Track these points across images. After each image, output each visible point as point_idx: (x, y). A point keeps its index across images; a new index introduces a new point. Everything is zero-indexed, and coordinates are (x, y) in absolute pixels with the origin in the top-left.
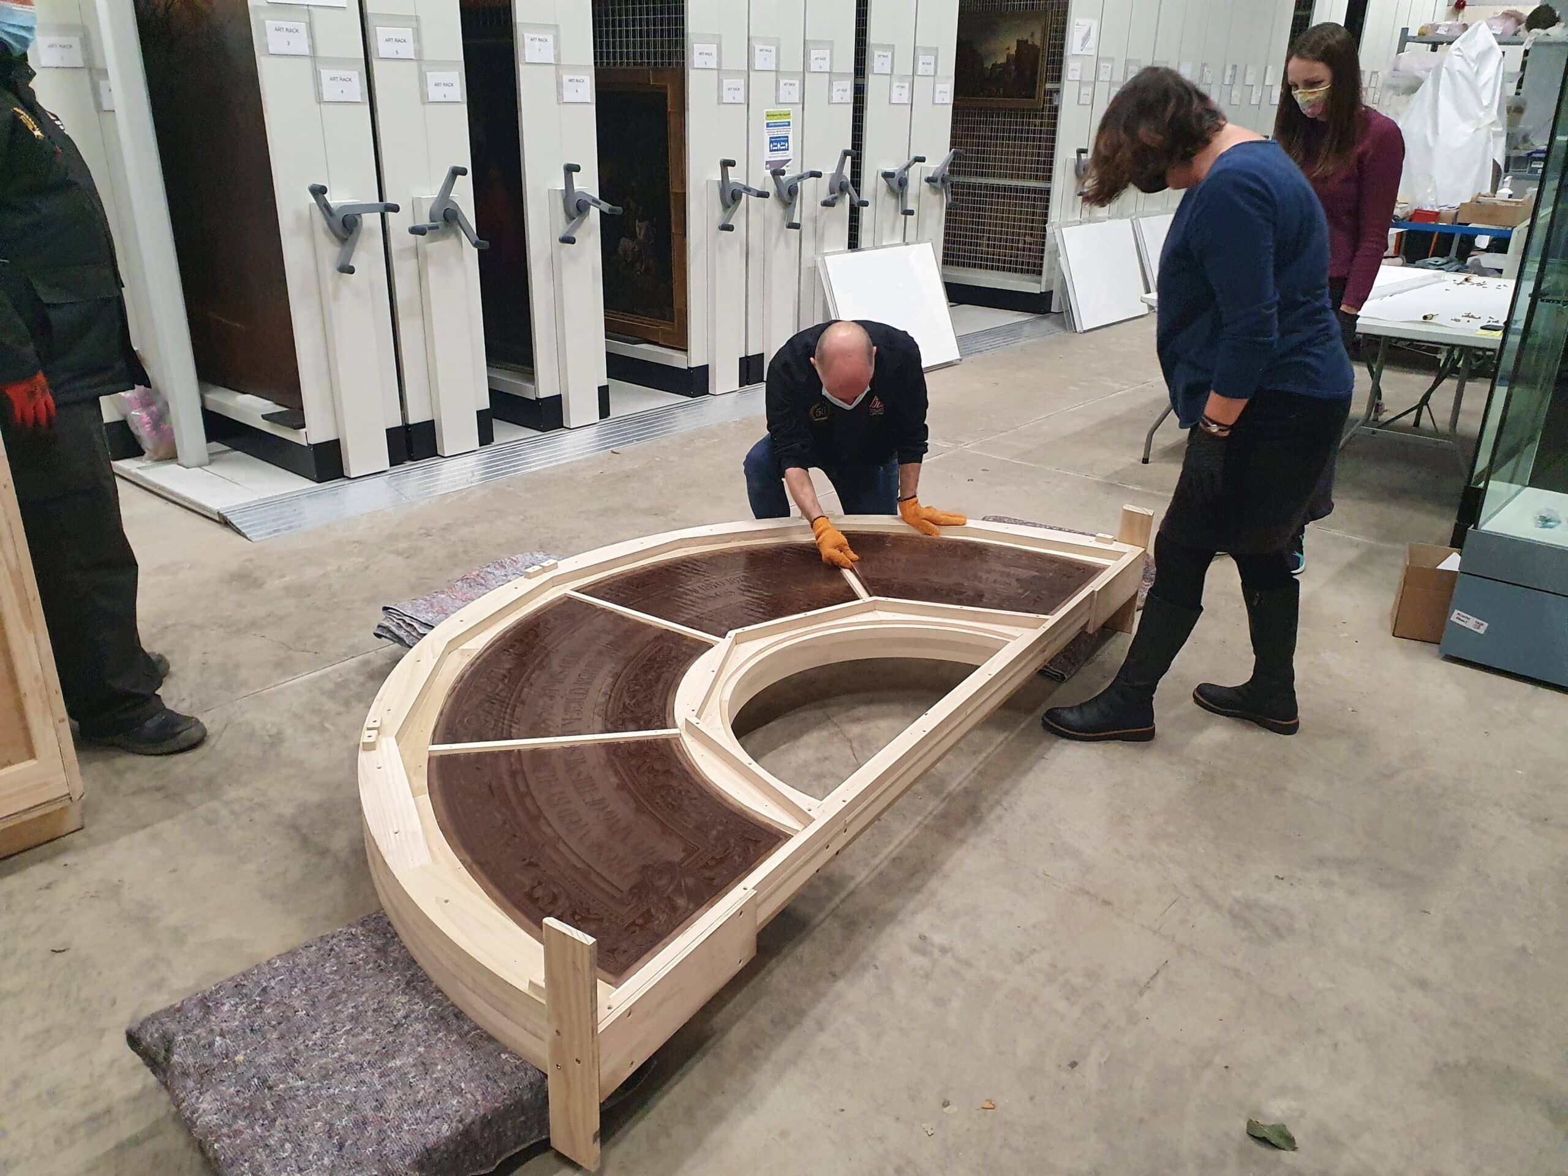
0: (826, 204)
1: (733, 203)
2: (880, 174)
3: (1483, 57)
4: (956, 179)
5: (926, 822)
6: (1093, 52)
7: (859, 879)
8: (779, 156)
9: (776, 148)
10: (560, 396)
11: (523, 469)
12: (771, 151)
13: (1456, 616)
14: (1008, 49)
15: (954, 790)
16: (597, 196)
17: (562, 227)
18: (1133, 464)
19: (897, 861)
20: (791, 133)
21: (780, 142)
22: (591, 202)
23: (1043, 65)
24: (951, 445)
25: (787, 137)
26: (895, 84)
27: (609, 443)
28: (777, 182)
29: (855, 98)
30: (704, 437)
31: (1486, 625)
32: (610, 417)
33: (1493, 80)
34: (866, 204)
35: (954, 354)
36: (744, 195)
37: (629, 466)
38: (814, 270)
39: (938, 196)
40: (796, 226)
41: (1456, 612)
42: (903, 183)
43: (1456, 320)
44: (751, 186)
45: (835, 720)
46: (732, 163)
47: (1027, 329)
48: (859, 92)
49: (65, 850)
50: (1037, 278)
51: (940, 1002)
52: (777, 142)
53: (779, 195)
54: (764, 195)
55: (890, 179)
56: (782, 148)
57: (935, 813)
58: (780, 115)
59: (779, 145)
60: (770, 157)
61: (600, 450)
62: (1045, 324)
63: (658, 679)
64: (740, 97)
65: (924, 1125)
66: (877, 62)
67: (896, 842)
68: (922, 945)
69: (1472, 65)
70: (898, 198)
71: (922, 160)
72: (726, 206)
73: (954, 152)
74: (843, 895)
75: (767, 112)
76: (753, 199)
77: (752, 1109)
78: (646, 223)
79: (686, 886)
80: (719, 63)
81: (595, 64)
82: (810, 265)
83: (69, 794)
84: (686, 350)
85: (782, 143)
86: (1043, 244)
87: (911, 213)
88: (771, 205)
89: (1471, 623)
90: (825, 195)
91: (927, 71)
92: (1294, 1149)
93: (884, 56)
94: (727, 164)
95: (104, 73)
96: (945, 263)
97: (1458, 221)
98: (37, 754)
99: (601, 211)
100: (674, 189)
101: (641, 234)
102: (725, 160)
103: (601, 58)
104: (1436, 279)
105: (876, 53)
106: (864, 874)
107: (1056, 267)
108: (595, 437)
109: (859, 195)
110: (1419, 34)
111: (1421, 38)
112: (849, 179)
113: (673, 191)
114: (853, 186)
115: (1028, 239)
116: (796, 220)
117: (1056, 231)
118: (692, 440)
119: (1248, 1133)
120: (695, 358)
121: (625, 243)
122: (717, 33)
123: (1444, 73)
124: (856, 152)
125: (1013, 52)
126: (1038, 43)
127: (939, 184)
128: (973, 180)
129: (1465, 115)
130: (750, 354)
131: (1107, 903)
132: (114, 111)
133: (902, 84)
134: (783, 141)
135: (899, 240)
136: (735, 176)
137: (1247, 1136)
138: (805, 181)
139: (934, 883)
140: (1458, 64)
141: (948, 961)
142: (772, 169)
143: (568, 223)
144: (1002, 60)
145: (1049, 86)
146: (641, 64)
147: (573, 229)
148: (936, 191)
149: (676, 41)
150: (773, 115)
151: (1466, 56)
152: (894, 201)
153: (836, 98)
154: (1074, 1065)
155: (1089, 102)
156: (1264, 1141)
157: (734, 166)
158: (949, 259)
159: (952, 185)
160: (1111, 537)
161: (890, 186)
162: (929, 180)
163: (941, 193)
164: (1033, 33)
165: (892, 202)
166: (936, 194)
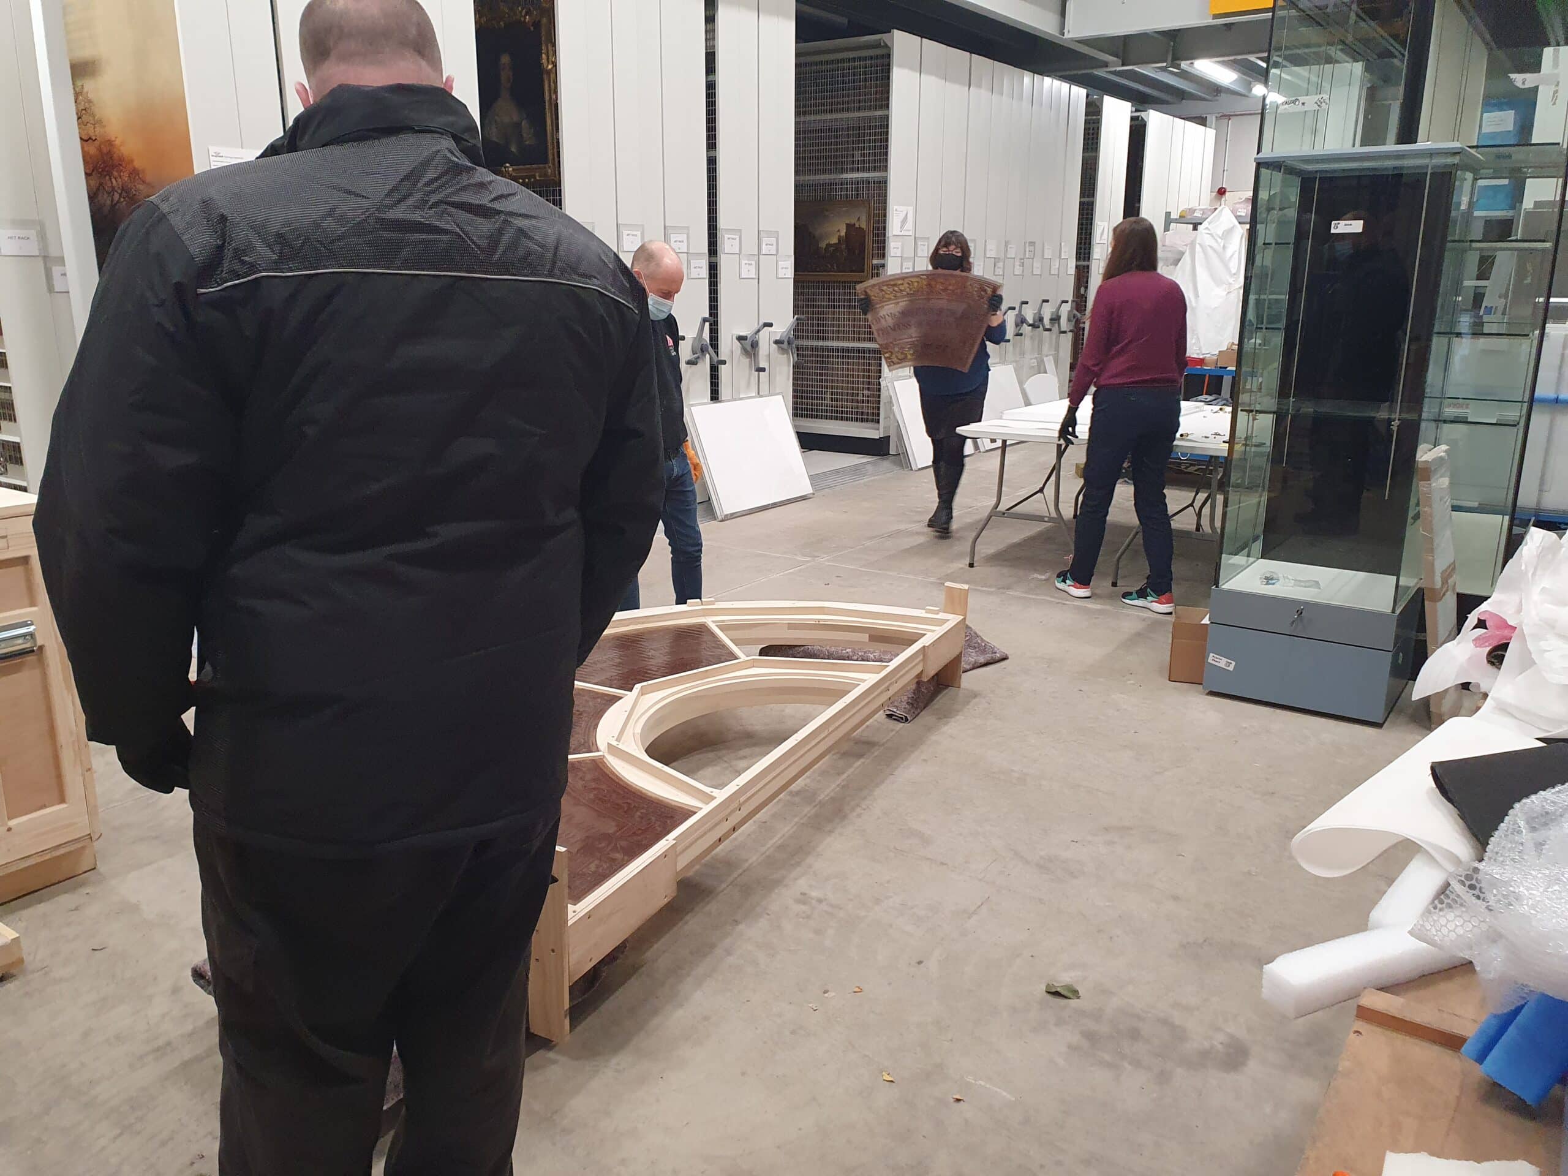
0: (690, 362)
2: (734, 338)
3: (1229, 232)
4: (800, 342)
5: (802, 821)
6: (911, 233)
7: (750, 861)
13: (1211, 658)
14: (839, 231)
15: (823, 799)
18: (962, 568)
19: (781, 848)
23: (869, 245)
24: (808, 559)
26: (743, 262)
29: (710, 274)
31: (1234, 663)
33: (1237, 253)
34: (724, 363)
35: (806, 488)
39: (785, 356)
41: (1211, 655)
42: (755, 345)
43: (1206, 437)
45: (725, 759)
47: (869, 467)
48: (713, 269)
49: (82, 884)
50: (876, 425)
51: (818, 932)
55: (743, 341)
57: (809, 815)
62: (885, 464)
65: (811, 1005)
66: (727, 244)
67: (779, 836)
68: (803, 899)
69: (1219, 240)
70: (751, 357)
71: (771, 325)
73: (797, 319)
74: (740, 871)
77: (681, 1006)
79: (621, 847)
83: (90, 834)
86: (879, 396)
87: (763, 370)
89: (1223, 662)
91: (770, 251)
92: (1078, 998)
93: (733, 239)
95: (61, 261)
96: (795, 415)
97: (1219, 366)
98: (67, 800)
104: (1198, 410)
105: (726, 236)
106: (754, 858)
107: (892, 416)
109: (718, 356)
110: (1180, 216)
111: (1182, 219)
112: (708, 342)
114: (712, 348)
115: (866, 392)
117: (889, 385)
119: (1047, 992)
123: (1198, 247)
124: (713, 319)
125: (843, 233)
126: (864, 226)
127: (785, 346)
128: (815, 343)
129: (1218, 282)
131: (942, 864)
132: (68, 292)
133: (750, 262)
135: (754, 393)
137: (1045, 994)
139: (810, 860)
140: (1208, 241)
141: (824, 907)
144: (834, 241)
145: (875, 262)
148: (783, 352)
151: (1214, 235)
152: (748, 360)
154: (920, 963)
156: (1057, 994)
158: (799, 411)
159: (797, 348)
160: (937, 609)
161: (744, 349)
162: (776, 342)
163: (788, 354)
164: (859, 218)
165: (746, 361)
166: (783, 354)
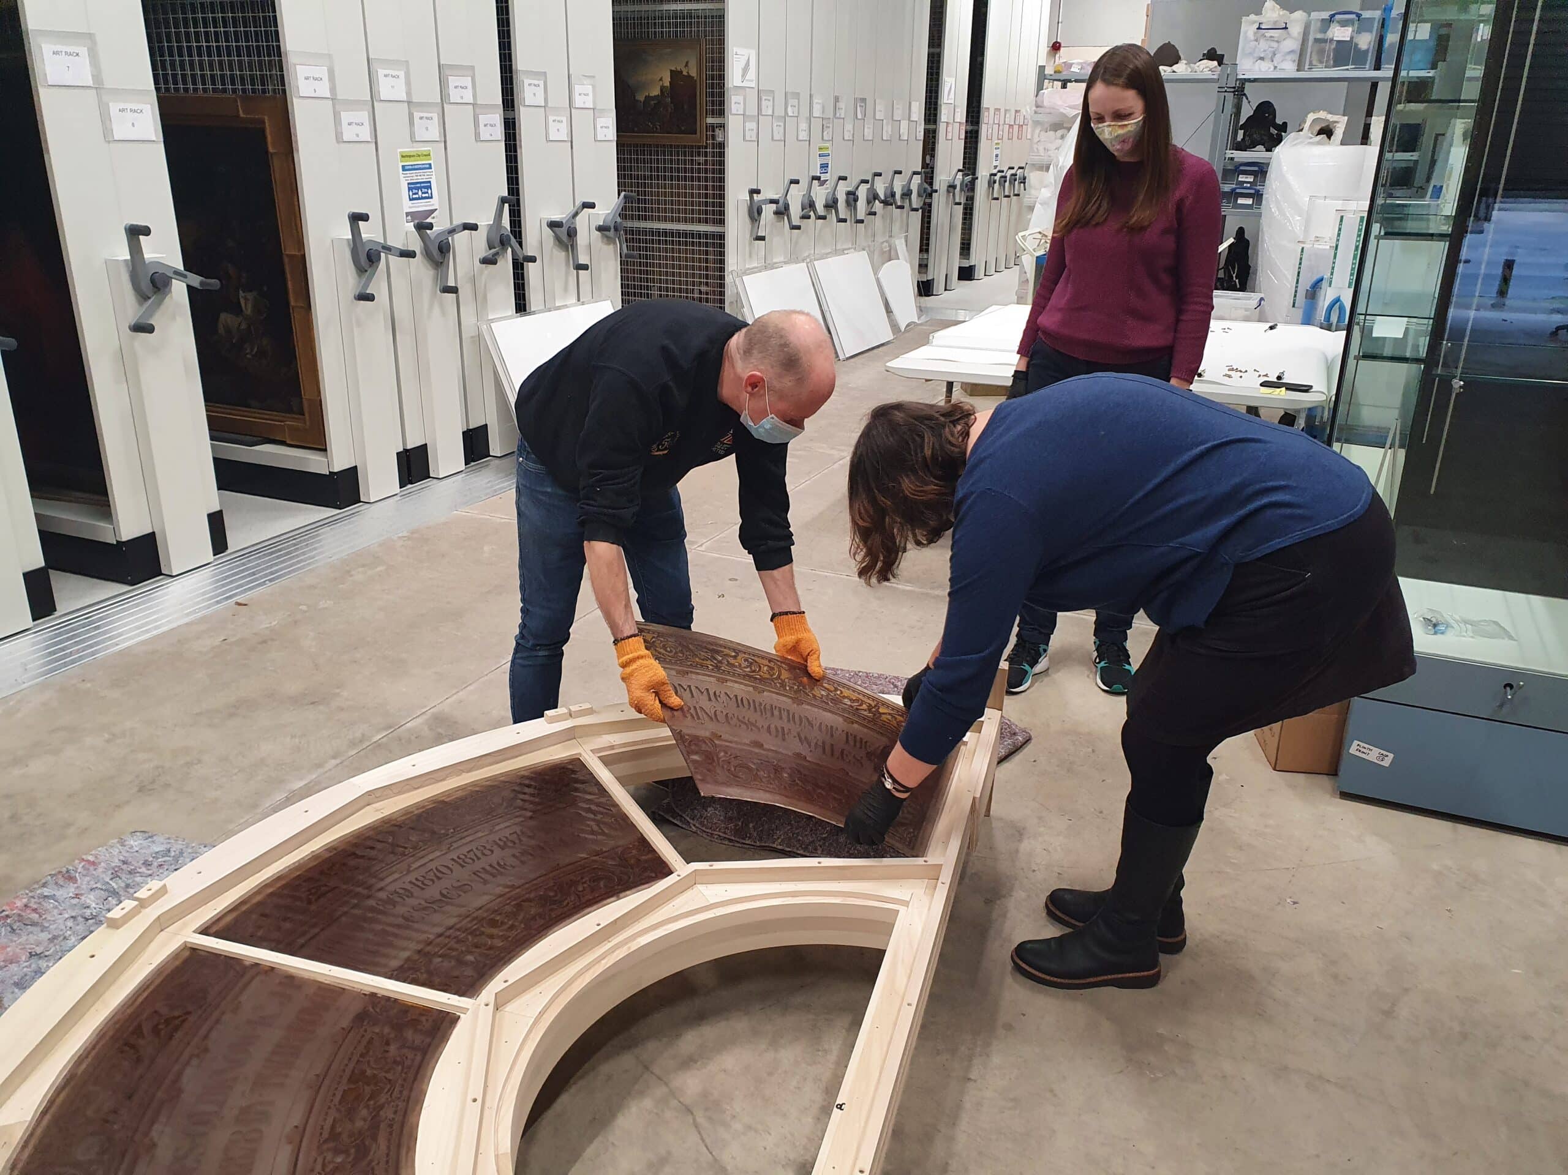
0: (486, 261)
1: (370, 266)
2: (545, 224)
4: (629, 224)
6: (753, 84)
8: (421, 206)
9: (417, 196)
10: (153, 533)
11: (107, 648)
12: (410, 200)
13: (1355, 748)
14: (662, 79)
16: (180, 267)
17: (132, 310)
20: (434, 177)
21: (421, 188)
22: (171, 275)
23: (703, 99)
25: (430, 182)
26: (551, 118)
27: (231, 590)
28: (423, 238)
29: (507, 135)
30: (363, 566)
31: (1391, 756)
32: (228, 551)
34: (533, 259)
36: (383, 255)
37: (266, 623)
38: (479, 339)
39: (611, 246)
40: (454, 290)
41: (1356, 742)
42: (572, 233)
44: (390, 243)
46: (365, 217)
48: (511, 128)
52: (417, 188)
53: (428, 254)
54: (409, 254)
55: (557, 229)
56: (424, 195)
58: (419, 156)
59: (420, 193)
60: (410, 207)
61: (218, 602)
63: (374, 1128)
64: (365, 134)
66: (529, 93)
70: (567, 250)
71: (592, 206)
72: (361, 270)
73: (625, 197)
75: (400, 152)
76: (394, 260)
78: (255, 293)
80: (333, 89)
81: (158, 89)
82: (473, 334)
84: (325, 450)
85: (424, 190)
87: (585, 267)
88: (419, 267)
89: (1373, 754)
90: (482, 250)
91: (584, 103)
93: (535, 85)
94: (357, 218)
99: (188, 286)
100: (289, 250)
101: (248, 309)
102: (353, 213)
103: (166, 82)
105: (527, 82)
108: (211, 584)
109: (522, 249)
110: (1055, 72)
111: (1057, 76)
112: (509, 229)
113: (287, 253)
114: (515, 238)
115: (704, 288)
116: (451, 283)
117: (736, 279)
118: (349, 572)
120: (339, 460)
121: (226, 319)
122: (326, 52)
124: (513, 199)
125: (667, 83)
126: (693, 73)
127: (612, 233)
130: (409, 447)
133: (559, 118)
134: (425, 187)
135: (574, 300)
136: (369, 232)
138: (456, 236)
142: (416, 221)
143: (141, 304)
144: (656, 92)
145: (710, 120)
146: (224, 91)
147: (151, 312)
148: (608, 240)
149: (270, 61)
150: (410, 156)
152: (564, 253)
153: (485, 134)
155: (754, 138)
157: (367, 220)
161: (558, 239)
162: (600, 229)
163: (615, 243)
164: (687, 63)
165: (561, 255)
166: (609, 244)
